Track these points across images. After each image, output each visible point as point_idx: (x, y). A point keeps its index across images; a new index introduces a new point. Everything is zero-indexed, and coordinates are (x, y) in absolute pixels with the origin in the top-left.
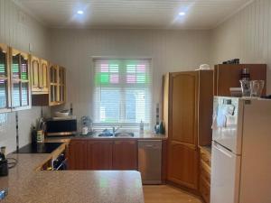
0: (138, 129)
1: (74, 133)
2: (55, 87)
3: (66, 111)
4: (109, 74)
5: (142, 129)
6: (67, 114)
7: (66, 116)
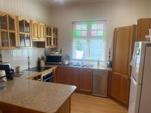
0: (97, 63)
1: (60, 63)
2: (50, 38)
3: (57, 51)
4: (81, 30)
5: (98, 64)
6: (57, 53)
7: (57, 54)
